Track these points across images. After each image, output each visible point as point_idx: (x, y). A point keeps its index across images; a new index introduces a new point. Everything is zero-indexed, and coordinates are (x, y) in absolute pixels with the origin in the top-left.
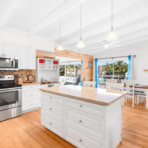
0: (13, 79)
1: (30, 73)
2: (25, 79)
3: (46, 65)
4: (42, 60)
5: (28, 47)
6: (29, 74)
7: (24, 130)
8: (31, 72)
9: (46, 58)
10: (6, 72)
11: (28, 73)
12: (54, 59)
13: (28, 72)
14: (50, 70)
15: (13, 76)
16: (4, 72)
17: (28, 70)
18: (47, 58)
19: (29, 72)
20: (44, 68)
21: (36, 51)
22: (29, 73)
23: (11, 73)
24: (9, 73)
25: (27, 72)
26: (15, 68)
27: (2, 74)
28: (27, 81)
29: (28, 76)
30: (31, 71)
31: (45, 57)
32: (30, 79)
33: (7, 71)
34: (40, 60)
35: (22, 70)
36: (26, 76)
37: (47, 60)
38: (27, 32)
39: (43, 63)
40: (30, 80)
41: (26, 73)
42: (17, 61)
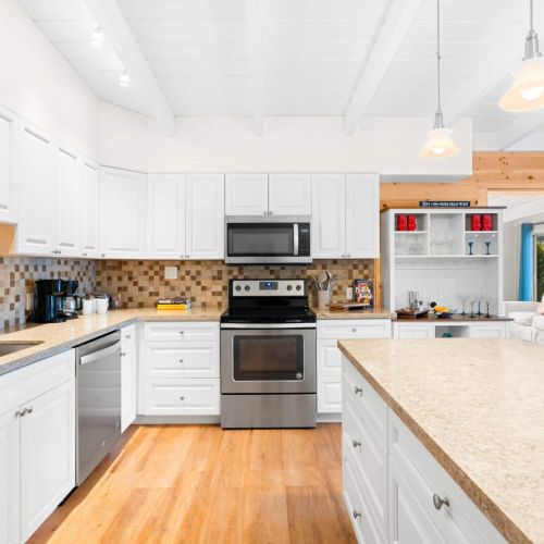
0: (301, 293)
1: (366, 272)
2: (345, 294)
3: (429, 239)
4: (408, 216)
5: (346, 173)
6: (361, 277)
7: (287, 488)
8: (366, 267)
9: (427, 207)
10: (283, 268)
11: (355, 272)
12: (468, 205)
13: (355, 267)
14: (456, 261)
15: (301, 283)
16: (278, 268)
17: (355, 263)
18: (431, 204)
19: (361, 267)
20: (421, 249)
21: (381, 184)
22: (361, 272)
23: (298, 273)
24: (293, 272)
25: (351, 267)
26: (300, 254)
27: (273, 277)
28: (352, 301)
29: (355, 283)
30: (367, 263)
31: (421, 203)
32: (361, 297)
33: (287, 267)
34: (398, 217)
35: (335, 261)
36: (350, 282)
37: (431, 215)
38: (343, 116)
39: (413, 229)
40: (362, 301)
41: (350, 272)
42: (305, 231)
